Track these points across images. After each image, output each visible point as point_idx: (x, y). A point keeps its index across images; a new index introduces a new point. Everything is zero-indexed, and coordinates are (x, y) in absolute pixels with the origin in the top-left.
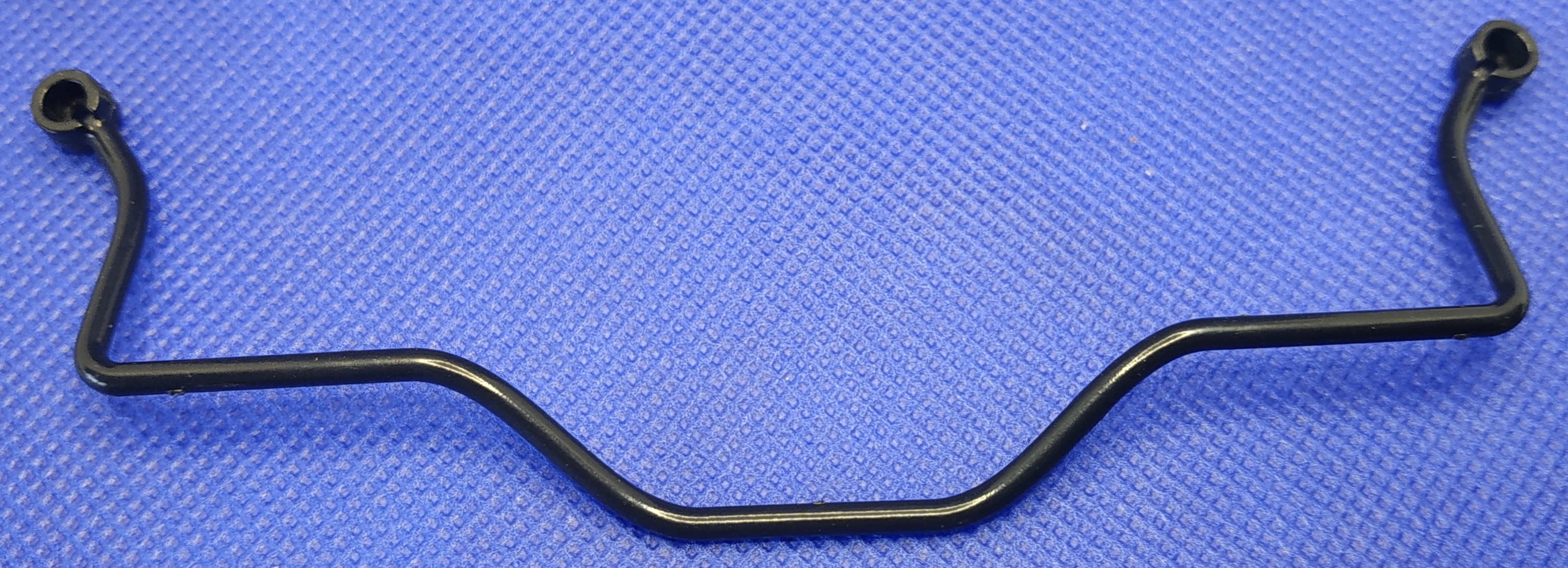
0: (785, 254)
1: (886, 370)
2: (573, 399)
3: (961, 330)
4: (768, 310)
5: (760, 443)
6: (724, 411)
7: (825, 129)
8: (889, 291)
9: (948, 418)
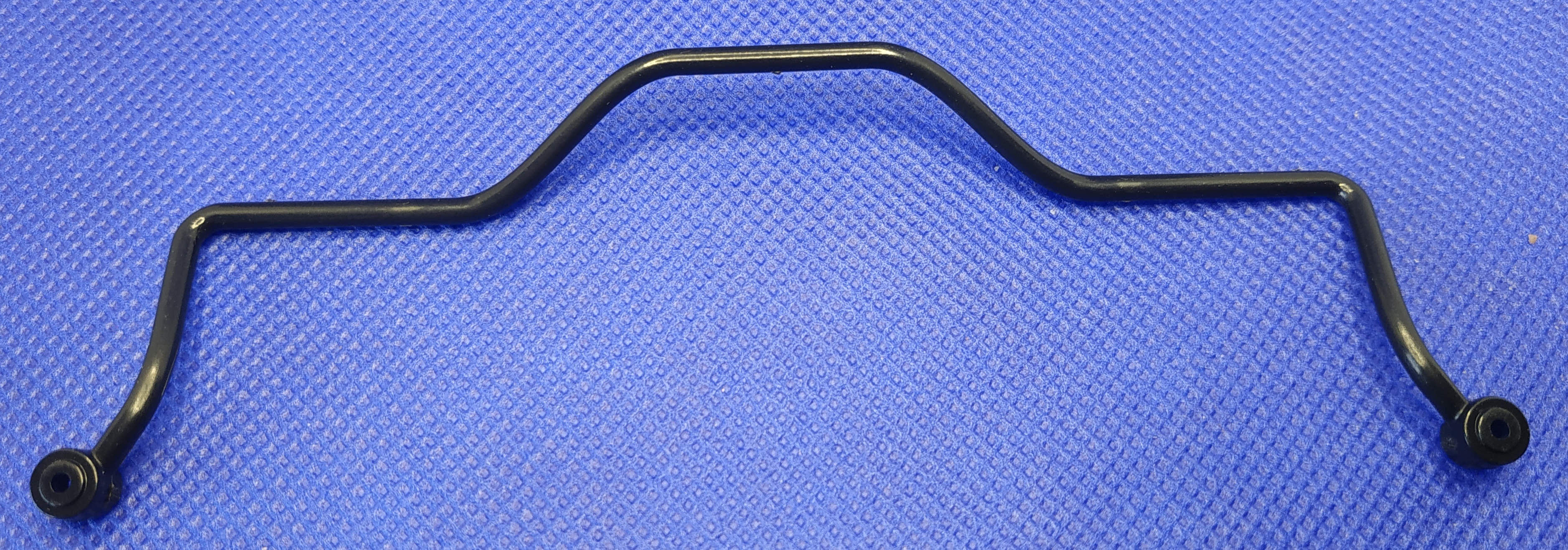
0: (726, 278)
1: (812, 384)
2: (532, 403)
3: (879, 350)
4: (708, 328)
5: (697, 447)
6: (666, 418)
7: (764, 165)
8: (816, 313)
9: (865, 429)
